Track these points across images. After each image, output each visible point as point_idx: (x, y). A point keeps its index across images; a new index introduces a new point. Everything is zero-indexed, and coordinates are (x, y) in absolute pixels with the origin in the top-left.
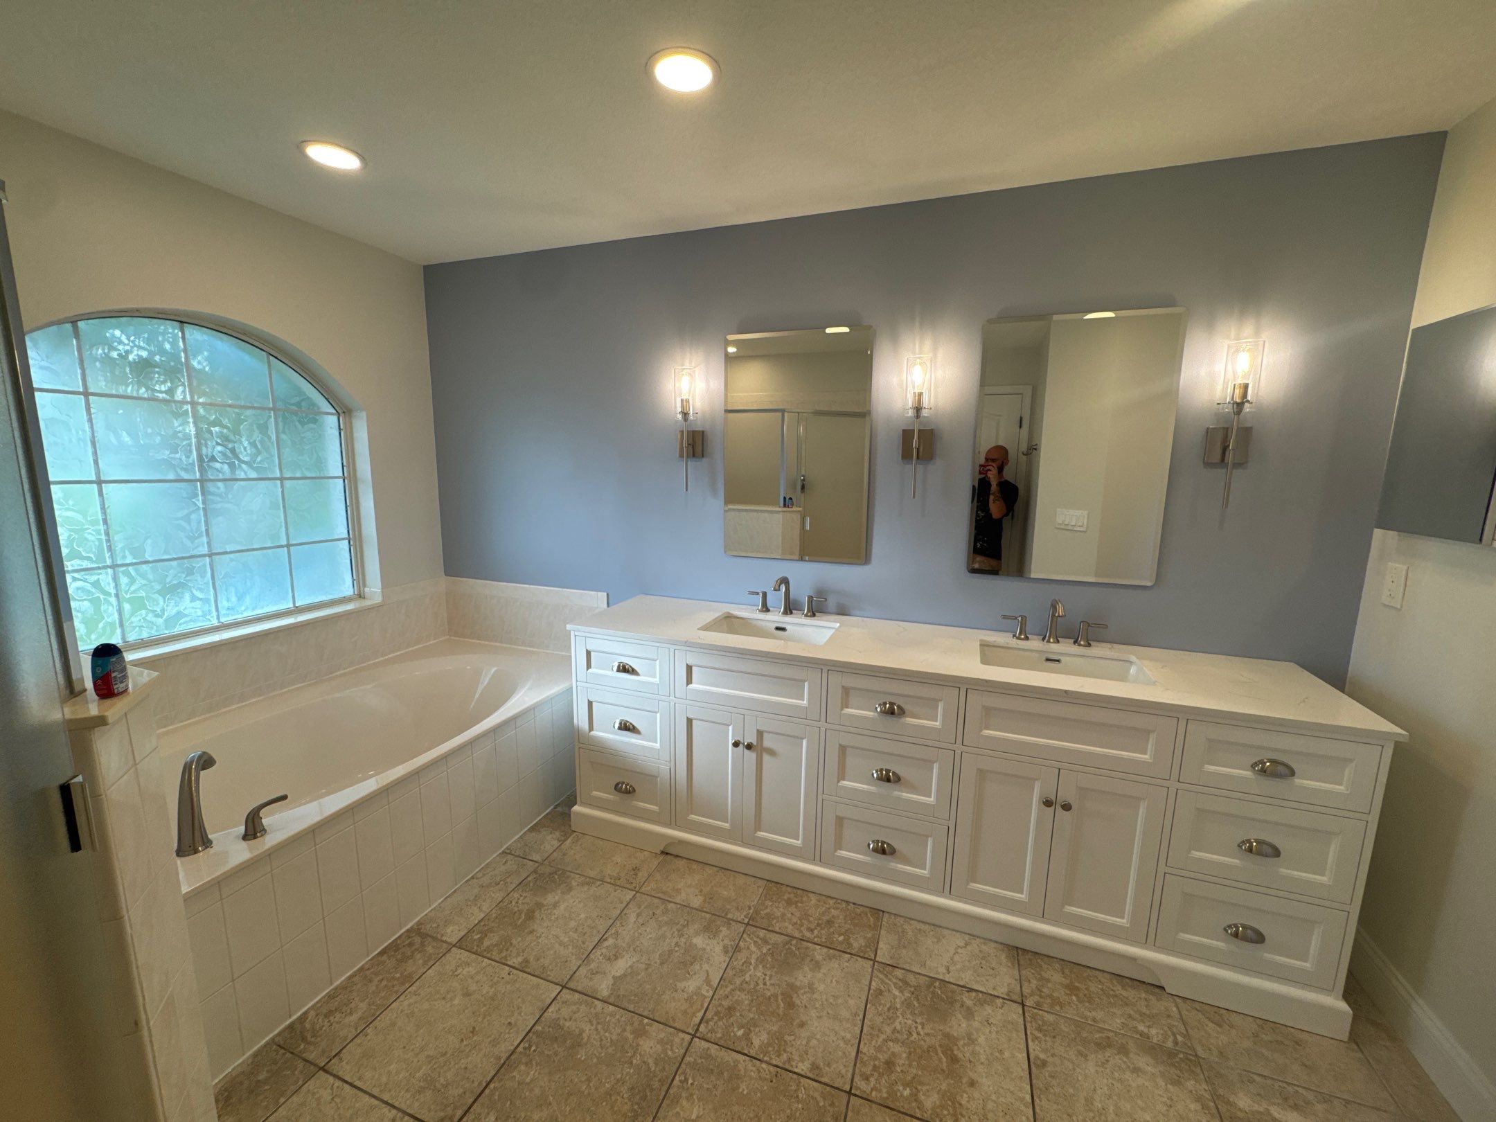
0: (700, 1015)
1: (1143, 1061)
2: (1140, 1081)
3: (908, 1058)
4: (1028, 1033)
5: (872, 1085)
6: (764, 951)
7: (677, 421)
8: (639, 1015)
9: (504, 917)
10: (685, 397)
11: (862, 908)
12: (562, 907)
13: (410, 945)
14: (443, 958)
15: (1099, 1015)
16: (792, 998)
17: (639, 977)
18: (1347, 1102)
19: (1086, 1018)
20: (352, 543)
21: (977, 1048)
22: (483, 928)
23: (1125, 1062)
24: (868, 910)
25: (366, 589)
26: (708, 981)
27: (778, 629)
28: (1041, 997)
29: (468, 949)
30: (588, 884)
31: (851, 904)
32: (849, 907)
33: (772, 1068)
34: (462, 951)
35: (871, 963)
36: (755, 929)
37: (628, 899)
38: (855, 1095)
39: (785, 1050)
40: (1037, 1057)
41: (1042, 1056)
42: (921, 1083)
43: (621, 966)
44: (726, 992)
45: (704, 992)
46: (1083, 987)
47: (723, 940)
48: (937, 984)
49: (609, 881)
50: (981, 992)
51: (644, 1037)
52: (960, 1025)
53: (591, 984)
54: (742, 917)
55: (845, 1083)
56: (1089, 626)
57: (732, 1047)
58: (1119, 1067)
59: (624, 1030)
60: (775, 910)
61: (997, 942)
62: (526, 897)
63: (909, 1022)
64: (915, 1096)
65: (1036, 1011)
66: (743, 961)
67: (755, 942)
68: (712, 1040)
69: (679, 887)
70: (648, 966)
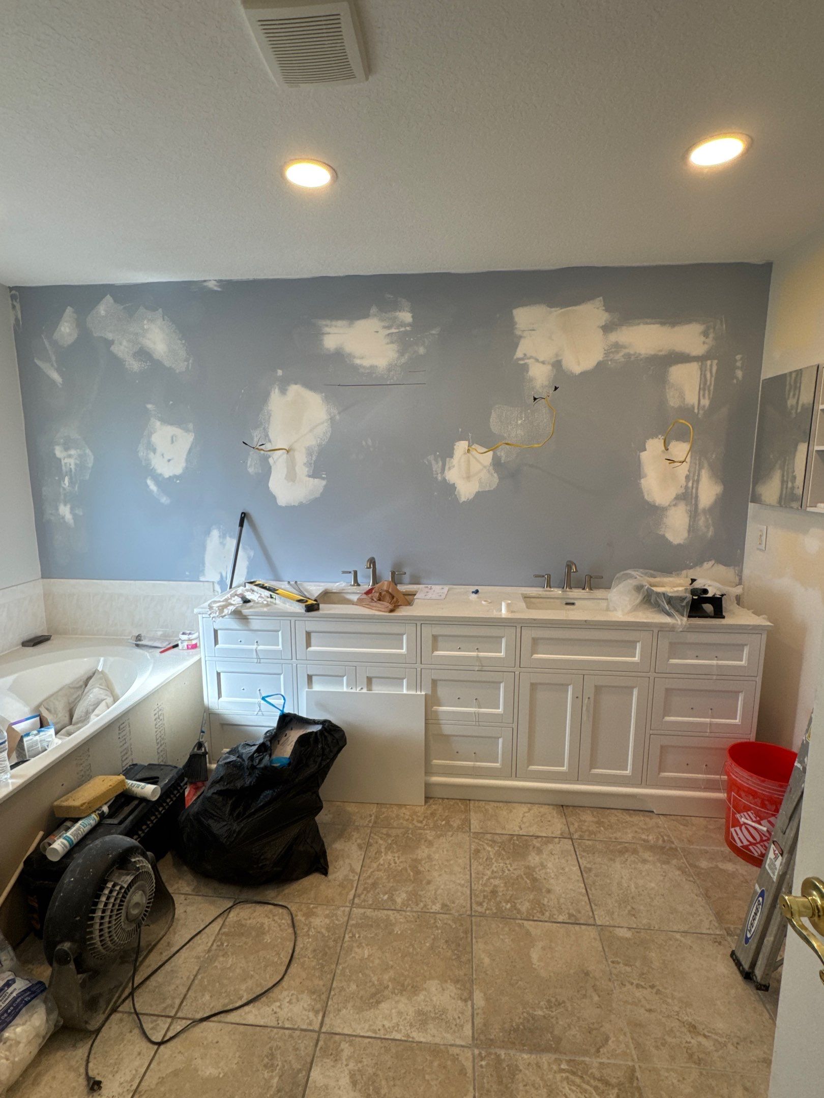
0: (352, 892)
1: (647, 855)
2: (647, 866)
3: (505, 886)
4: (578, 854)
5: (485, 907)
6: (390, 842)
11: (454, 801)
15: (619, 834)
16: (417, 868)
19: (611, 838)
21: (548, 870)
23: (637, 858)
24: (458, 801)
26: (352, 870)
28: (582, 832)
32: (444, 802)
33: (414, 914)
35: (468, 834)
36: (379, 829)
38: (475, 916)
39: (420, 901)
40: (585, 867)
41: (589, 866)
42: (517, 899)
44: (368, 874)
45: (351, 877)
46: (605, 820)
47: (356, 841)
48: (515, 838)
50: (545, 837)
51: (313, 917)
52: (535, 859)
54: (367, 822)
55: (467, 911)
56: (591, 577)
57: (382, 908)
58: (634, 861)
60: (390, 813)
61: (549, 805)
63: (502, 865)
64: (514, 907)
65: (580, 841)
66: (375, 852)
67: (381, 838)
68: (366, 907)
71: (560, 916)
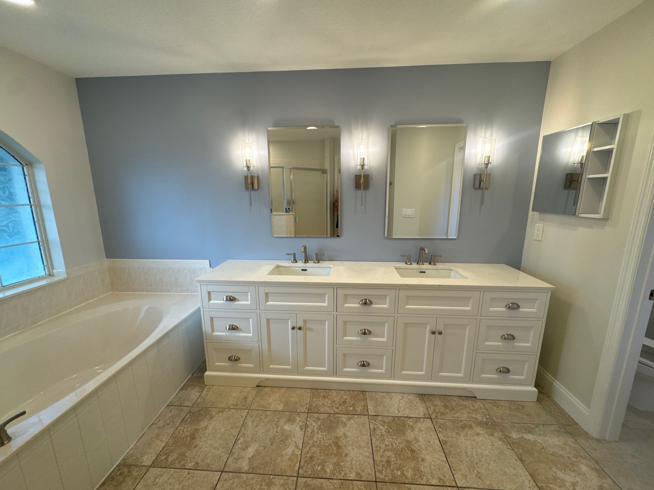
0: (298, 465)
1: (479, 430)
2: (480, 438)
3: (395, 457)
4: (437, 430)
5: (384, 473)
6: (319, 424)
7: (243, 171)
8: (267, 474)
9: (178, 442)
10: (248, 159)
11: (356, 392)
12: (210, 428)
13: (121, 474)
14: (145, 475)
15: (458, 415)
16: (338, 443)
17: (262, 454)
18: (544, 425)
19: (454, 417)
20: (41, 244)
21: (420, 443)
22: (166, 452)
23: (473, 432)
24: (359, 392)
25: (54, 271)
26: (297, 447)
27: (302, 270)
28: (436, 413)
29: (159, 466)
30: (222, 412)
31: (351, 392)
32: (351, 393)
33: (339, 481)
34: (156, 469)
35: (367, 416)
36: (312, 414)
37: (245, 415)
38: (378, 482)
39: (342, 470)
40: (443, 440)
41: (444, 439)
42: (404, 467)
43: (251, 451)
44: (307, 450)
45: (297, 453)
46: (449, 405)
47: (298, 424)
48: (396, 419)
49: (232, 407)
50: (414, 417)
51: (273, 486)
52: (411, 435)
53: (237, 465)
54: (305, 409)
55: (373, 478)
56: (435, 256)
57: (317, 477)
58: (472, 435)
59: (261, 485)
60: (319, 402)
61: (413, 394)
62: (188, 427)
63: (391, 440)
64: (402, 473)
65: (437, 420)
66: (311, 431)
67: (314, 421)
68: (307, 476)
69: (270, 402)
70: (265, 447)
71: (433, 480)
